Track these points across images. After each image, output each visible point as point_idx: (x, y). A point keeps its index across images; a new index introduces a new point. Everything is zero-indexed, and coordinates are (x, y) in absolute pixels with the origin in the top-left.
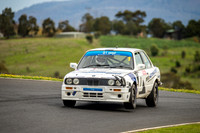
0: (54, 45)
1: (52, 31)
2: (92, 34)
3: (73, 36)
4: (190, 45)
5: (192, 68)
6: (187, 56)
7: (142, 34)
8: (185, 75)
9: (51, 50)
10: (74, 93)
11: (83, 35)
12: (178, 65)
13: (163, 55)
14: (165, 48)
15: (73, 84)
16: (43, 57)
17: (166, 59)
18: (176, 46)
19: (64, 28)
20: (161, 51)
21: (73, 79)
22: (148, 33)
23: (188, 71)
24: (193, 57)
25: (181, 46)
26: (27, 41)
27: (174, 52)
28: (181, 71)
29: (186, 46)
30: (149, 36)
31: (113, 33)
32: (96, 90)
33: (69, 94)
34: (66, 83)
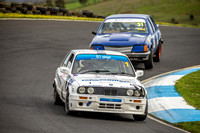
10: (89, 103)
15: (86, 93)
21: (87, 88)
32: (114, 101)
33: (81, 104)
34: (78, 92)
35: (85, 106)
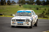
0: (11, 7)
1: (10, 4)
2: (21, 4)
3: (15, 5)
4: (47, 7)
5: (48, 13)
6: (46, 10)
7: (34, 4)
8: (46, 15)
9: (10, 9)
10: (15, 24)
11: (18, 4)
12: (44, 12)
13: (40, 10)
14: (40, 8)
15: (14, 21)
16: (8, 10)
17: (41, 11)
18: (43, 7)
19: (13, 3)
20: (39, 9)
21: (14, 20)
22: (35, 4)
23: (47, 13)
24: (48, 10)
25: (45, 7)
26: (3, 6)
27: (43, 9)
28: (45, 14)
29: (46, 7)
30: (36, 5)
31: (26, 4)
32: (21, 23)
33: (13, 24)
34: (12, 21)
35: (14, 24)
